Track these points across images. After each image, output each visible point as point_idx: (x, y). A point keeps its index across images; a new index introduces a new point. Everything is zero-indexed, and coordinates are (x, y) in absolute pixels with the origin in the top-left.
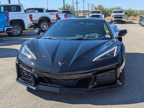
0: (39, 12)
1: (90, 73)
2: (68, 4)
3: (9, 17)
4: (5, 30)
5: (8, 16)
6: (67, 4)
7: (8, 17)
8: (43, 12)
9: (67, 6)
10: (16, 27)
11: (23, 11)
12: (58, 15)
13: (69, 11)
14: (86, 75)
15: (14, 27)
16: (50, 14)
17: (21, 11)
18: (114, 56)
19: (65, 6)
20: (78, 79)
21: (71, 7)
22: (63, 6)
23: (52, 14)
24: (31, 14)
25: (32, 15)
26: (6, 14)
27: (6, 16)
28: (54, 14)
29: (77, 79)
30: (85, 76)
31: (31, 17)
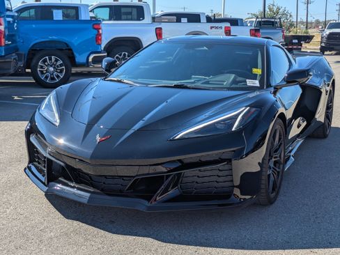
0: (189, 21)
1: (160, 166)
2: (275, 4)
3: (101, 31)
4: (90, 60)
5: (98, 29)
6: (273, 5)
7: (98, 32)
8: (200, 22)
9: (270, 10)
10: (125, 55)
11: (147, 20)
12: (230, 31)
13: (273, 22)
14: (151, 170)
15: (120, 55)
16: (212, 28)
17: (144, 19)
18: (233, 129)
19: (267, 9)
20: (134, 177)
21: (281, 11)
22: (262, 10)
23: (217, 28)
24: (160, 26)
25: (161, 29)
26: (94, 24)
27: (94, 28)
28: (221, 28)
29: (132, 177)
30: (150, 172)
31: (159, 33)
